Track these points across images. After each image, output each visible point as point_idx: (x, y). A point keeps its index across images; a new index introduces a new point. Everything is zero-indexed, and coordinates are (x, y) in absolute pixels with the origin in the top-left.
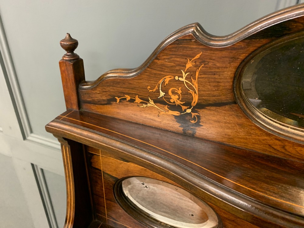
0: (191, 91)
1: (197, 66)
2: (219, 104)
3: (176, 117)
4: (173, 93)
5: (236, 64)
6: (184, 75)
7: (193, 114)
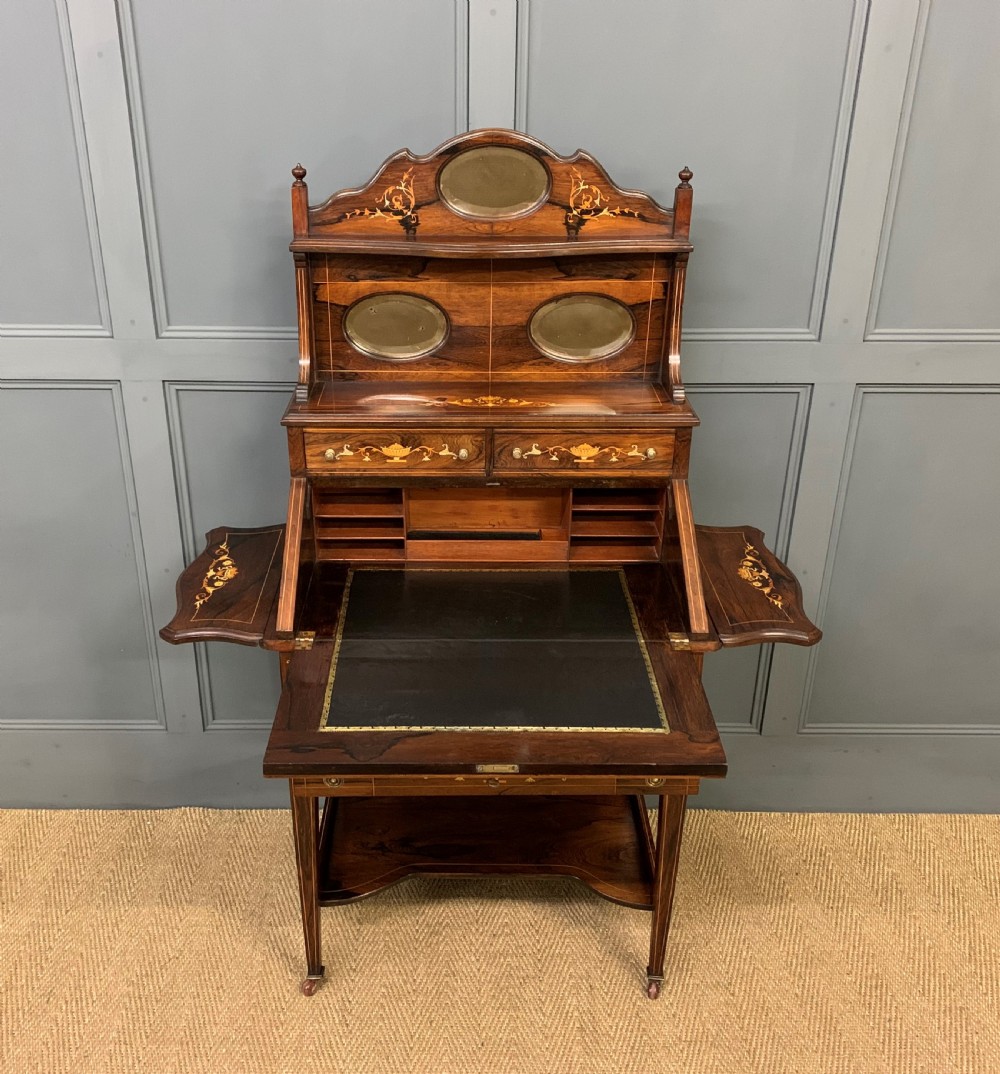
0: (409, 197)
1: (411, 177)
2: (429, 204)
3: (400, 221)
4: (396, 200)
5: (435, 172)
6: (403, 185)
7: (413, 215)
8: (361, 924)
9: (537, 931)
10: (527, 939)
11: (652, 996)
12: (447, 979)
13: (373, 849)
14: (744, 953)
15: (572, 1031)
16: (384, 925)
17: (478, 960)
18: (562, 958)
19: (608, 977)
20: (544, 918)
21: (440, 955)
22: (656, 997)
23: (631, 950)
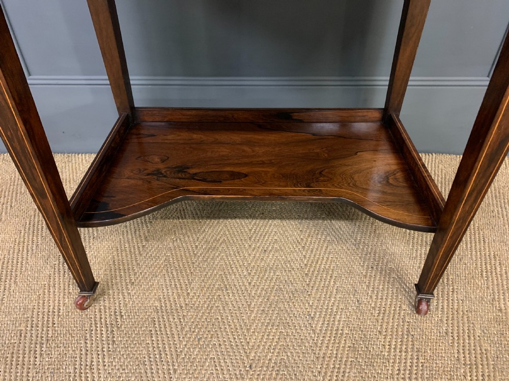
8: (147, 240)
9: (303, 247)
10: (295, 254)
11: (423, 312)
12: (219, 293)
13: (148, 174)
14: (498, 269)
15: (344, 350)
16: (168, 242)
17: (250, 274)
18: (327, 273)
19: (373, 291)
20: (309, 236)
21: (215, 268)
22: (426, 313)
23: (391, 265)
